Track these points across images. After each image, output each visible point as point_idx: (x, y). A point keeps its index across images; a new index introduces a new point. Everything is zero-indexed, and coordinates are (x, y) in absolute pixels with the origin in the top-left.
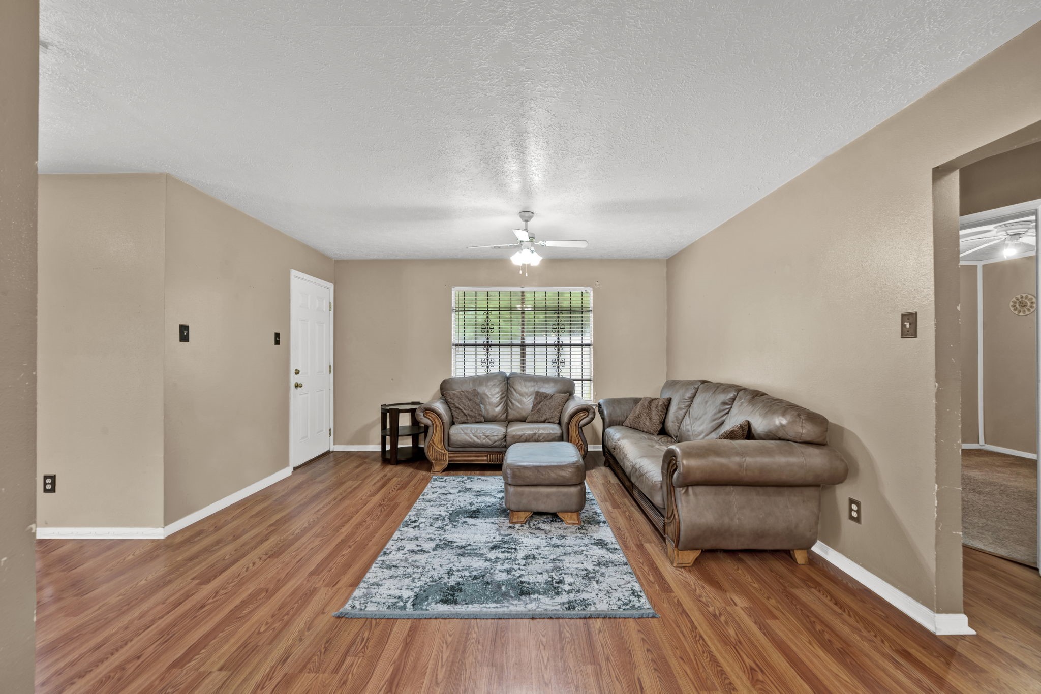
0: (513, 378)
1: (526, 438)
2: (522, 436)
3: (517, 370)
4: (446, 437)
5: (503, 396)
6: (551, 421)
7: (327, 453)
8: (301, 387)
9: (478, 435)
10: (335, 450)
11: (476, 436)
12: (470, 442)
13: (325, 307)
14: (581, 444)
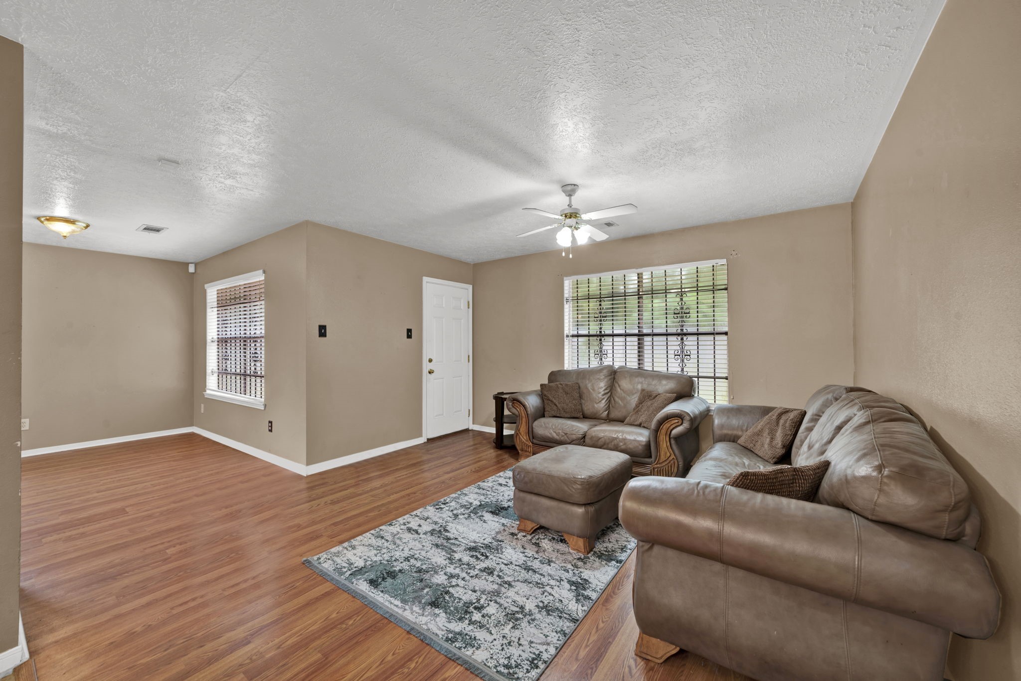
0: (620, 372)
1: (605, 441)
2: (600, 439)
3: (633, 364)
4: (530, 430)
5: (606, 391)
6: (645, 425)
7: (466, 431)
8: (433, 372)
9: (557, 431)
10: (474, 429)
11: (555, 432)
12: (549, 437)
13: (463, 305)
14: (673, 458)
